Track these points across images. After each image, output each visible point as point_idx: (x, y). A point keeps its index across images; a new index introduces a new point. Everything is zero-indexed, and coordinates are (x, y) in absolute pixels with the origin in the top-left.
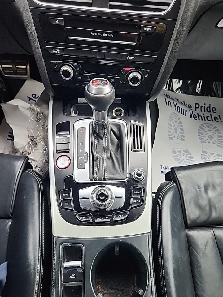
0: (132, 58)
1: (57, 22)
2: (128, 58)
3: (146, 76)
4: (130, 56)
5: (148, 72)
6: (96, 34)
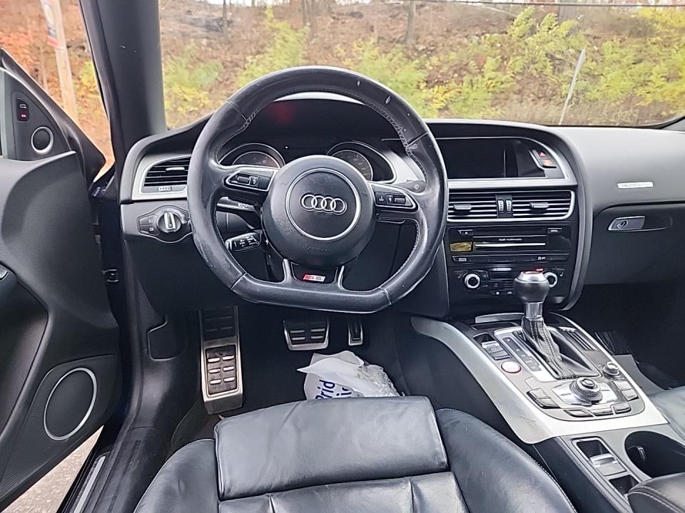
0: (544, 258)
1: (466, 233)
2: (539, 258)
3: (561, 275)
4: (541, 256)
5: (562, 271)
6: (504, 240)
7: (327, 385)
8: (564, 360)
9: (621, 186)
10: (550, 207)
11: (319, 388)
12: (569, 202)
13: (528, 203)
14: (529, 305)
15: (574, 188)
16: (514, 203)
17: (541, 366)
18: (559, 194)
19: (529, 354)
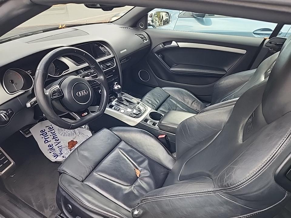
7: (44, 134)
8: (129, 104)
9: (121, 52)
10: (111, 64)
11: (42, 138)
12: (114, 61)
13: (105, 64)
14: (118, 94)
15: (114, 57)
16: (103, 65)
17: (127, 108)
18: (111, 60)
19: (123, 106)
